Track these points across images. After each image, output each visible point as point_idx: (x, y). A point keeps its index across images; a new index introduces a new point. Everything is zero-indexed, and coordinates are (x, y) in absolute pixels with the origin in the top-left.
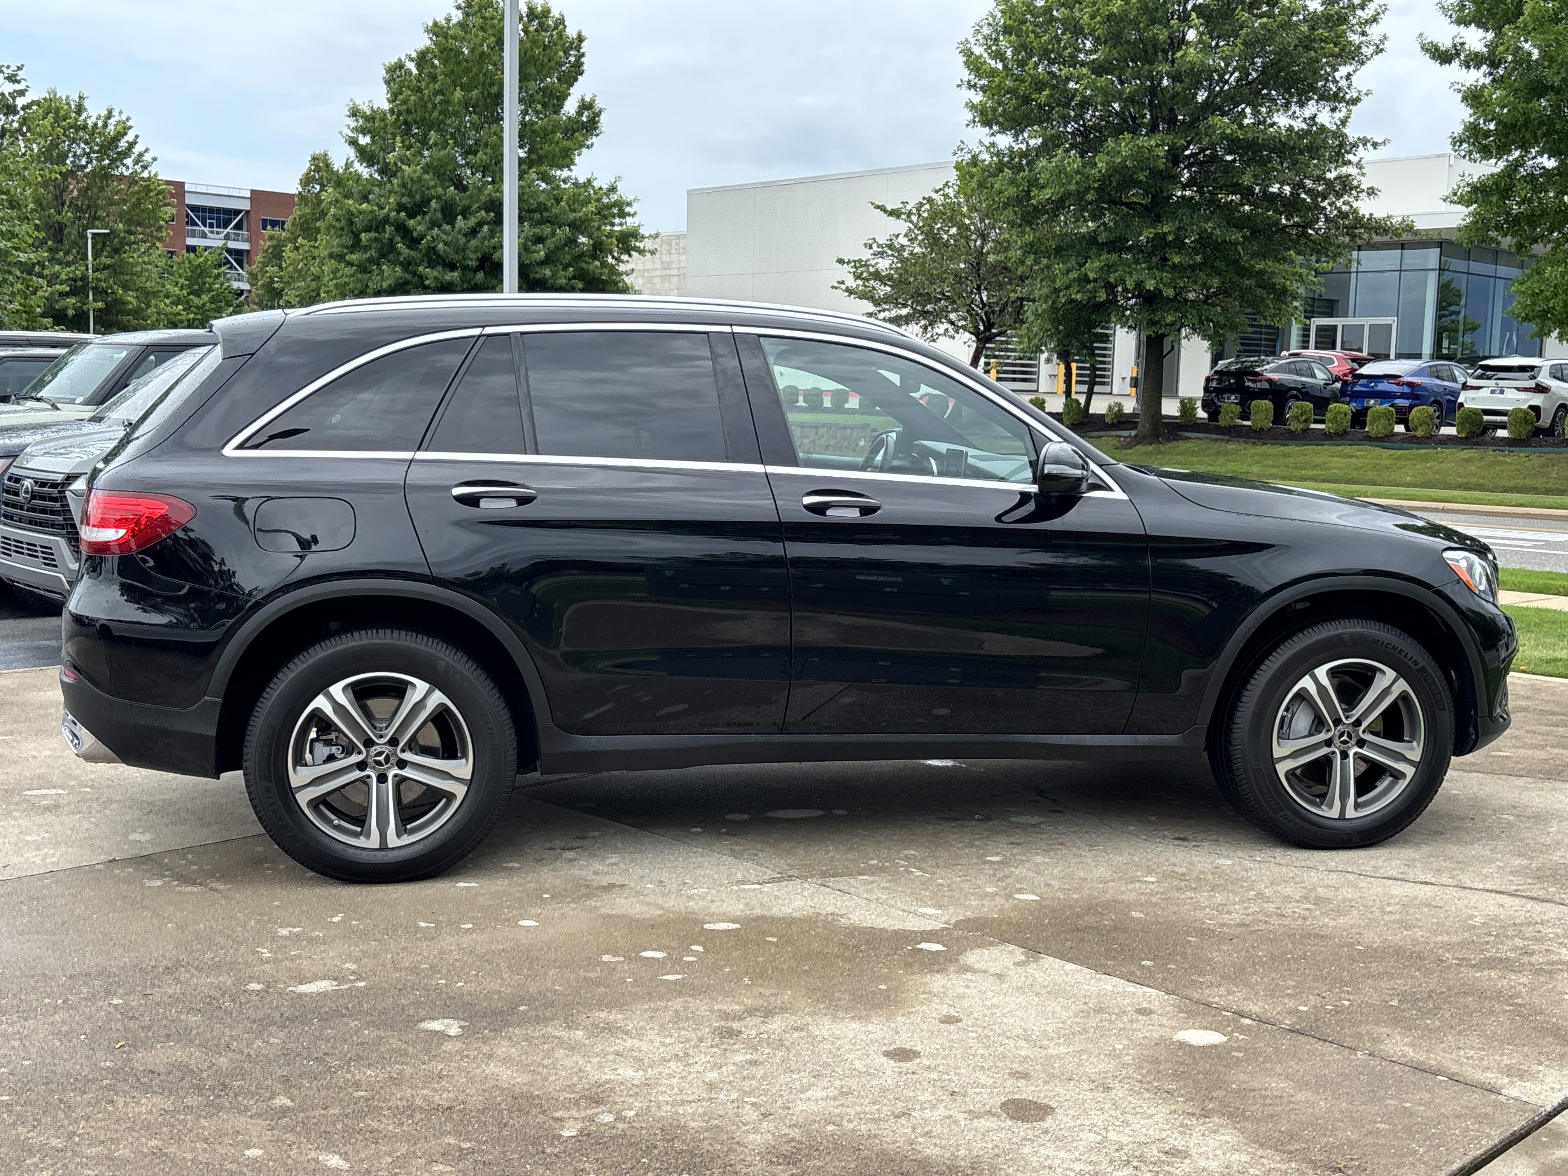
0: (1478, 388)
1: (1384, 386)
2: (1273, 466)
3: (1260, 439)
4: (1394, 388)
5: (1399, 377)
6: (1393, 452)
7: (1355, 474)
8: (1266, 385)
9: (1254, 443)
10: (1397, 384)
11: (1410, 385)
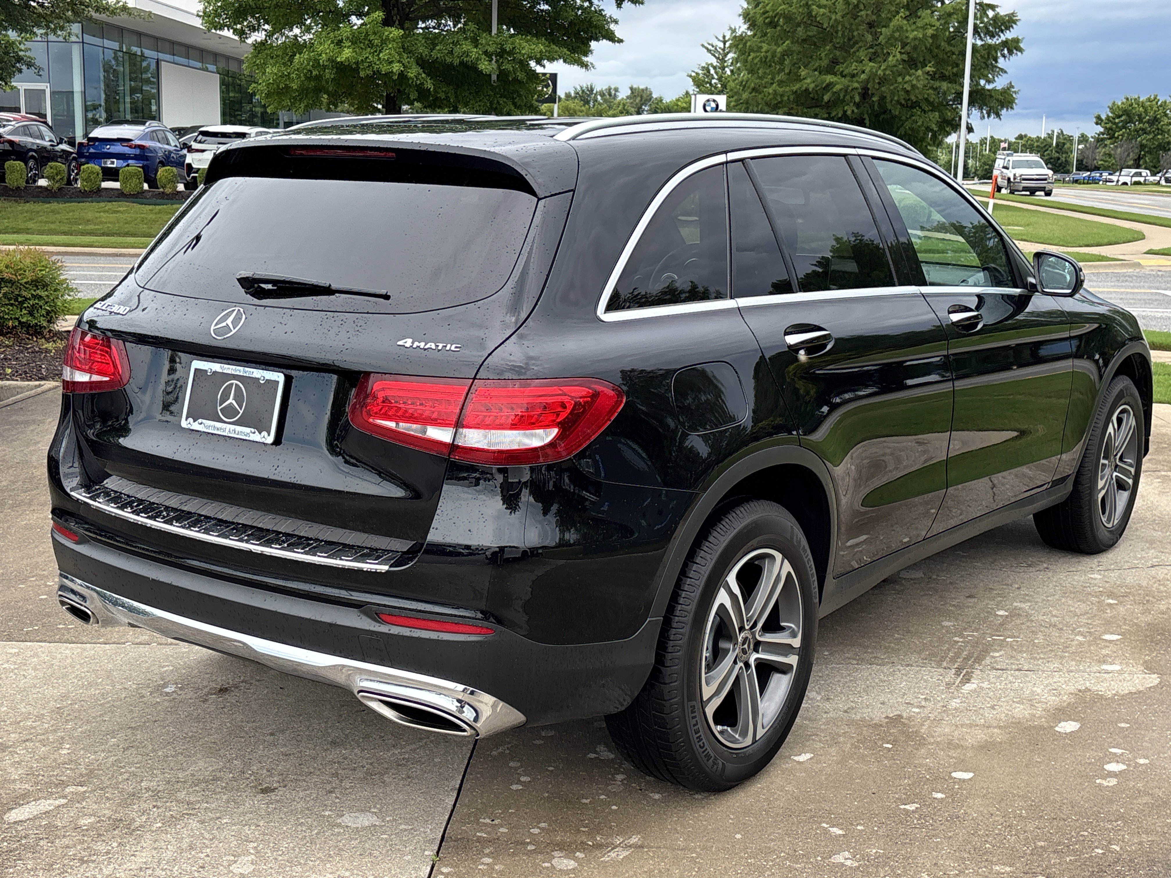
0: (203, 151)
1: (118, 149)
2: (46, 222)
3: (21, 197)
4: (127, 150)
5: (130, 140)
6: (151, 207)
7: (127, 228)
8: (7, 147)
9: (16, 201)
10: (130, 147)
11: (141, 147)
